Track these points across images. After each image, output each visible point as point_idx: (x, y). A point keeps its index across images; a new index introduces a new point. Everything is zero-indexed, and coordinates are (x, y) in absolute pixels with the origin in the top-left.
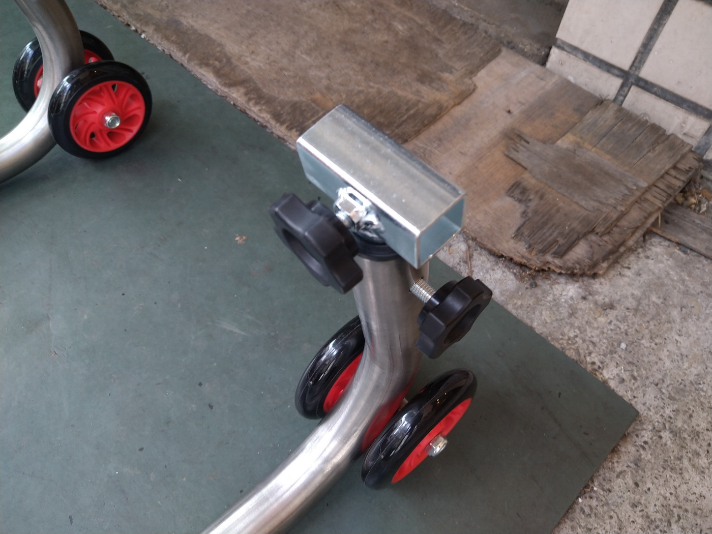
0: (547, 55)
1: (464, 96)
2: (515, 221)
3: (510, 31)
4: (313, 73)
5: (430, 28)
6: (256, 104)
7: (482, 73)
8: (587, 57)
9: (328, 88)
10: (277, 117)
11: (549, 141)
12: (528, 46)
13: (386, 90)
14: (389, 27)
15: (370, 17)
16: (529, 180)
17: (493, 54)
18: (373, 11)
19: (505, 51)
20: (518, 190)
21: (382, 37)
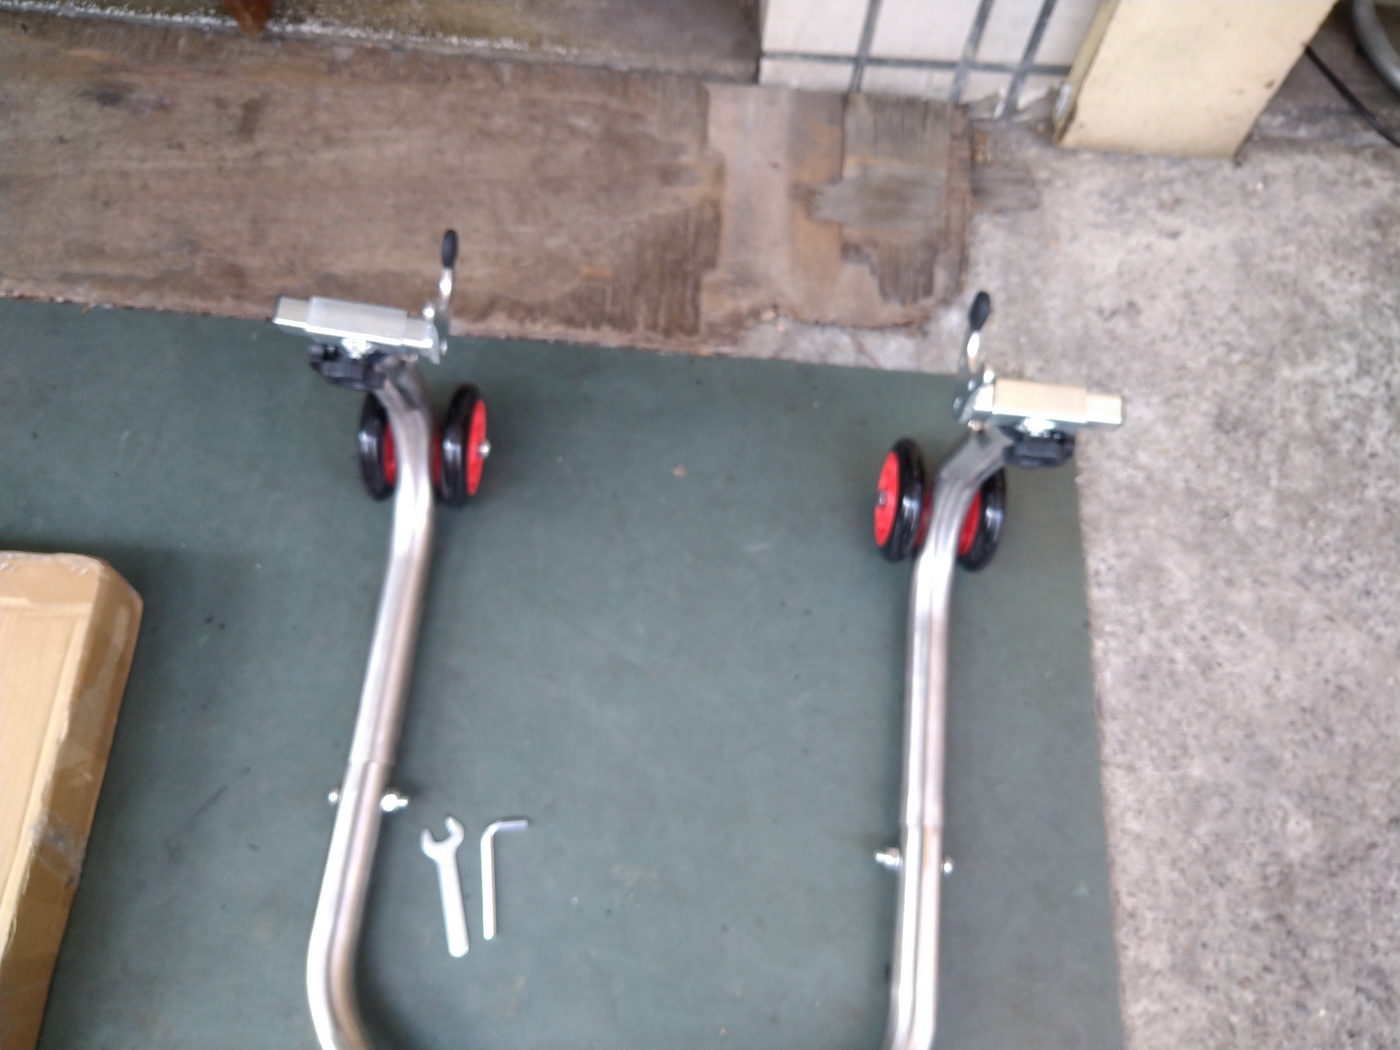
0: (758, 70)
1: (720, 174)
2: (871, 285)
3: (701, 60)
4: (552, 243)
5: (614, 103)
6: (534, 321)
7: (713, 132)
8: (806, 57)
9: (587, 253)
10: (570, 322)
11: (836, 178)
12: (730, 67)
13: (644, 216)
14: (574, 131)
15: (538, 129)
16: (853, 233)
17: (703, 101)
18: (534, 119)
19: (713, 89)
20: (849, 250)
21: (576, 150)
